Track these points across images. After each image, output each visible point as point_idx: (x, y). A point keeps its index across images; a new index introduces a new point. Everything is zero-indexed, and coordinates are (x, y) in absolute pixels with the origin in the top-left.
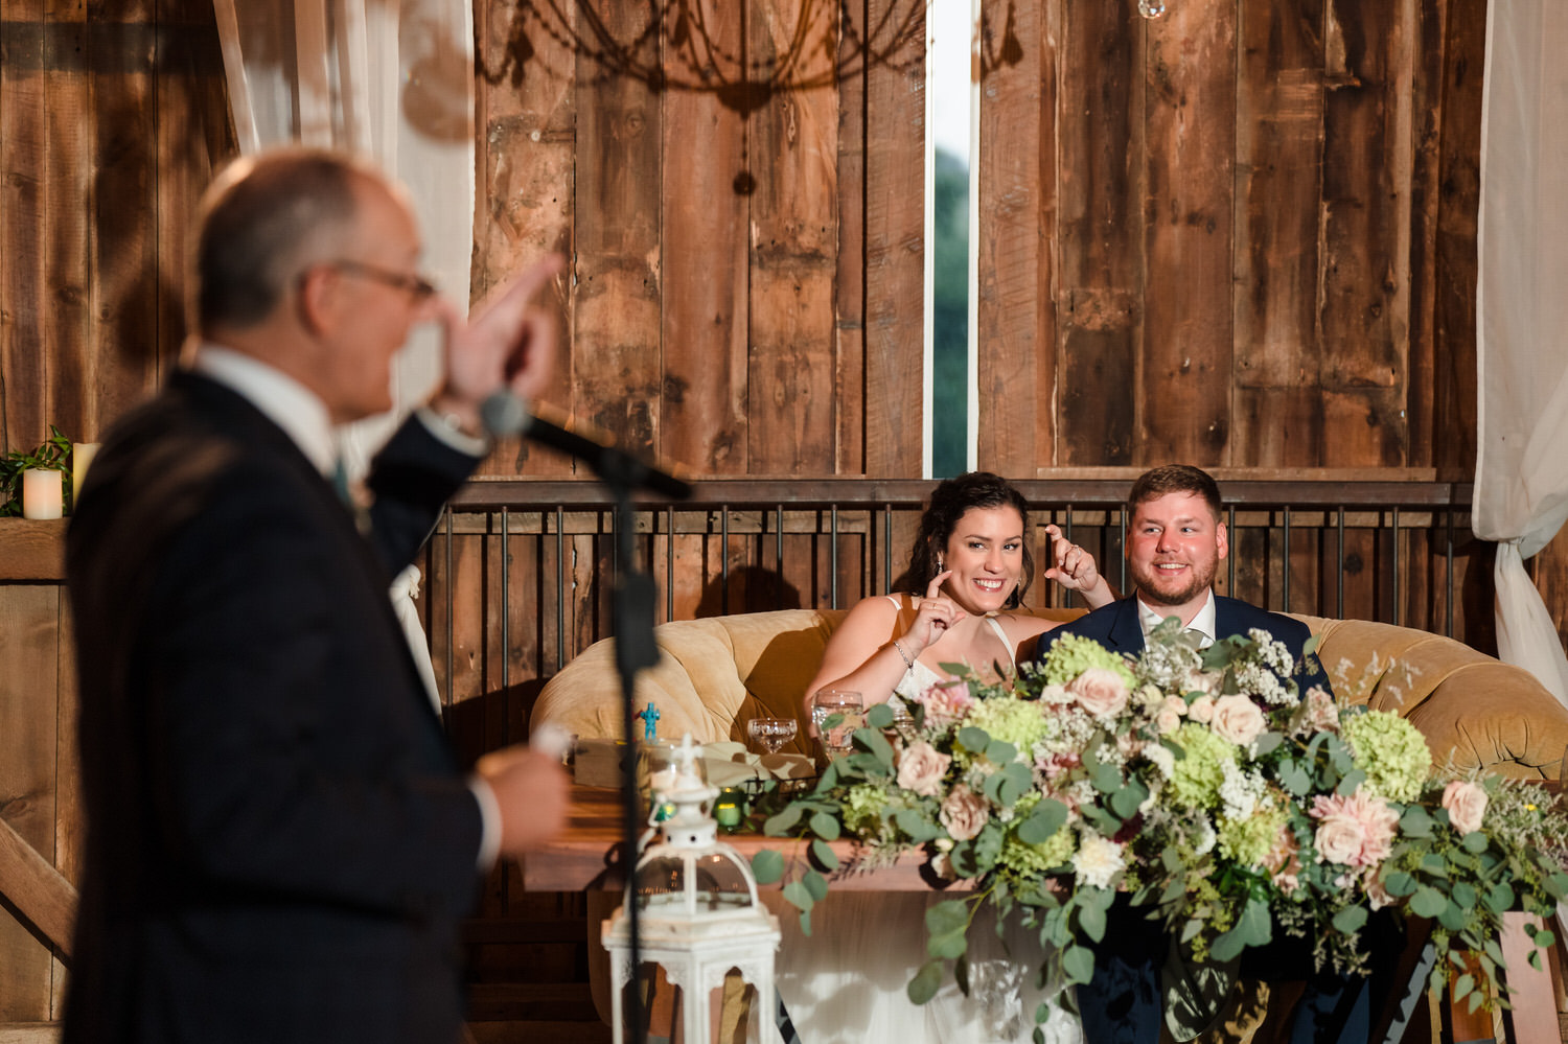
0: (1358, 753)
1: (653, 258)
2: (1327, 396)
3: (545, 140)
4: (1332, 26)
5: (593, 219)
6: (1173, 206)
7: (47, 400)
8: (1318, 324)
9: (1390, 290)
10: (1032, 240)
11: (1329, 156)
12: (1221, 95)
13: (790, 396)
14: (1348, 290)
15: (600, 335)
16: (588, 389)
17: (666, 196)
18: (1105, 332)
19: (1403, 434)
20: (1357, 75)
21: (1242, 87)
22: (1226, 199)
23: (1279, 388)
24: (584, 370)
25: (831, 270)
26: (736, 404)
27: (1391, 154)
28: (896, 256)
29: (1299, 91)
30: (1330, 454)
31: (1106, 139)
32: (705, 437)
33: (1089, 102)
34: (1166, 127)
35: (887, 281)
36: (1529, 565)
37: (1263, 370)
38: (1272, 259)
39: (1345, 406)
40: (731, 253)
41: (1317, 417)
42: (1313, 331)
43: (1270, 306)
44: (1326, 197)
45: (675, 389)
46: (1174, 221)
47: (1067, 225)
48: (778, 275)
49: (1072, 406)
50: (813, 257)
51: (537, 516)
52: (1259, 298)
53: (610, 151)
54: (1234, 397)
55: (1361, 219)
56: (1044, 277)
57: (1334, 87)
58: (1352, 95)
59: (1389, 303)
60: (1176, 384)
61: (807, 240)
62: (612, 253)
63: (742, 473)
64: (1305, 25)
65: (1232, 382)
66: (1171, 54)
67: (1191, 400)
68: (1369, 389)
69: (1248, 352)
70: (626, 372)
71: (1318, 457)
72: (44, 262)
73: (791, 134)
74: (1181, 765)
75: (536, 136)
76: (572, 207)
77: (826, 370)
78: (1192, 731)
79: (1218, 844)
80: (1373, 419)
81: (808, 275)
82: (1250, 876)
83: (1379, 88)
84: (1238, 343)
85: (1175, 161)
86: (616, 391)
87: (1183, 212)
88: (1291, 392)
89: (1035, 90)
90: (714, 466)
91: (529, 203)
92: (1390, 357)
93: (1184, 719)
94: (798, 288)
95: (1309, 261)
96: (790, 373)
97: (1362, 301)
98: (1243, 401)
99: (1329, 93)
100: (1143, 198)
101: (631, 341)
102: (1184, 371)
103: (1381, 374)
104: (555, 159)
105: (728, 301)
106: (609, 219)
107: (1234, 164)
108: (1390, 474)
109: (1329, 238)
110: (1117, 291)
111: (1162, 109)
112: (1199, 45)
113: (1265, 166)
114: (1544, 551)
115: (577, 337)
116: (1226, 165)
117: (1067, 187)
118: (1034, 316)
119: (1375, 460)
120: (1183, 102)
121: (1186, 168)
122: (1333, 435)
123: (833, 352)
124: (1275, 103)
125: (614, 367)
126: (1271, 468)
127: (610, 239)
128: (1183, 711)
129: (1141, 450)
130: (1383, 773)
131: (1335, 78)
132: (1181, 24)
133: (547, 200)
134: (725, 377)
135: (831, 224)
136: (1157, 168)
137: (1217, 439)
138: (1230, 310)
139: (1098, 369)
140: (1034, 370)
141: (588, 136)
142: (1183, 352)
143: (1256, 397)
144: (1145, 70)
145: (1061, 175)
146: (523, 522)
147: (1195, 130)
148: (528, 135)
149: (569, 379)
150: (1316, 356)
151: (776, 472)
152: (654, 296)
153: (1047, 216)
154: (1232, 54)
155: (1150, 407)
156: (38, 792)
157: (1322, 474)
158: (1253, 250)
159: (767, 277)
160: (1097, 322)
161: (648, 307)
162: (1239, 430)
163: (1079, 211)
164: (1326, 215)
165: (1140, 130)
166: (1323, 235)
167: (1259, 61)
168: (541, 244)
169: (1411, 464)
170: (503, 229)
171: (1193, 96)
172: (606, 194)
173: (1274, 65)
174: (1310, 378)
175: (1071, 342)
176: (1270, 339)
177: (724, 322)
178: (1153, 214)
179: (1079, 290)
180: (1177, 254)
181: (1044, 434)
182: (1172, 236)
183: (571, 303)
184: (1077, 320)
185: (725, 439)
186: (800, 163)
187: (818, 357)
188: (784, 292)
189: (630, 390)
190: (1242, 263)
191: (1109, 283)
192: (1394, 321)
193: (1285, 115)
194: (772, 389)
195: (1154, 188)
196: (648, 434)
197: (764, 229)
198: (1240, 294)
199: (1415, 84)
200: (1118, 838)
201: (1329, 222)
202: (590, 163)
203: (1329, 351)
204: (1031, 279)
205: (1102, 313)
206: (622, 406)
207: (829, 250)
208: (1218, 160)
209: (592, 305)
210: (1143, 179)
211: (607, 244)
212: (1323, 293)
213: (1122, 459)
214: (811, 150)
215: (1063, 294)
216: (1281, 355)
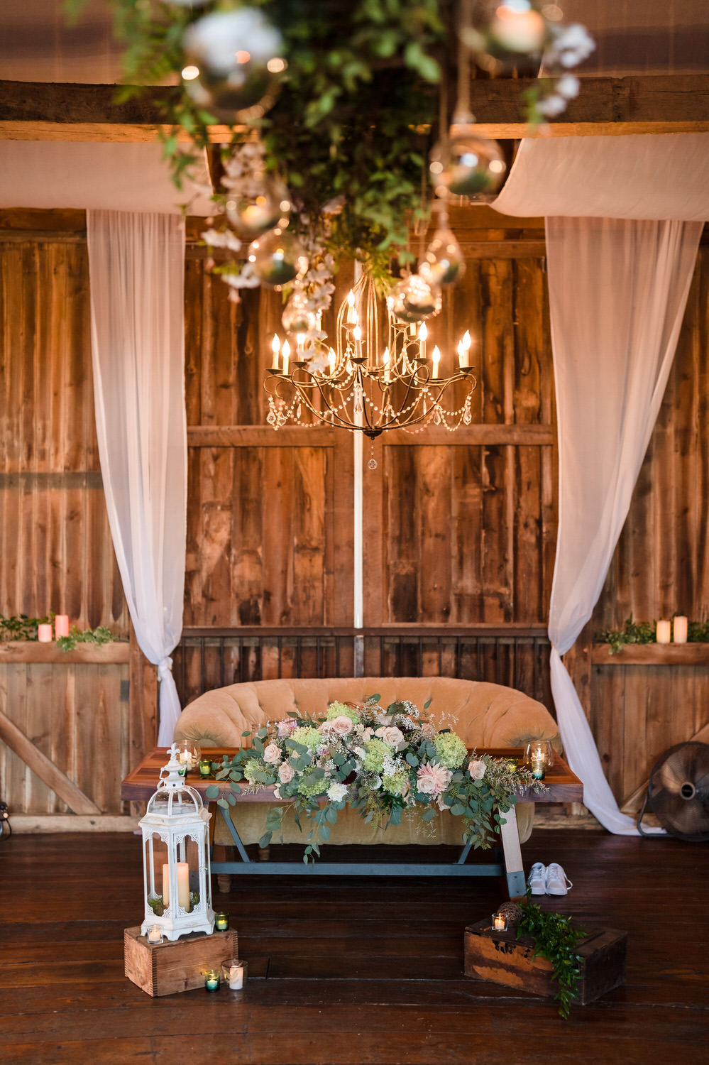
0: (438, 749)
1: (260, 550)
2: (485, 598)
3: (222, 509)
4: (484, 469)
5: (239, 537)
6: (430, 532)
7: (49, 600)
8: (482, 573)
9: (506, 561)
10: (380, 543)
11: (484, 514)
12: (446, 492)
13: (308, 598)
14: (492, 561)
15: (241, 577)
16: (237, 596)
17: (264, 528)
18: (407, 575)
19: (512, 611)
20: (494, 486)
21: (453, 490)
22: (448, 529)
23: (468, 595)
24: (236, 589)
25: (322, 554)
26: (289, 601)
27: (505, 514)
28: (345, 549)
29: (474, 491)
30: (486, 618)
31: (406, 508)
32: (278, 612)
33: (400, 495)
34: (427, 504)
35: (342, 558)
36: (562, 658)
37: (462, 588)
38: (465, 550)
39: (491, 601)
40: (287, 548)
41: (481, 605)
42: (480, 574)
43: (465, 566)
44: (484, 528)
45: (268, 596)
46: (431, 536)
47: (393, 538)
48: (303, 556)
49: (395, 602)
50: (316, 549)
51: (218, 640)
52: (461, 563)
53: (244, 513)
54: (452, 598)
55: (496, 536)
56: (385, 556)
57: (486, 490)
58: (492, 493)
59: (506, 565)
60: (432, 594)
61: (314, 543)
62: (245, 548)
63: (292, 625)
64: (475, 469)
65: (452, 593)
66: (428, 479)
67: (437, 599)
68: (500, 595)
69: (457, 582)
70: (250, 590)
71: (482, 619)
72: (48, 553)
73: (308, 507)
74: (368, 755)
75: (219, 508)
76: (231, 533)
77: (321, 588)
78: (375, 741)
79: (382, 785)
80: (501, 605)
81: (314, 556)
82: (394, 797)
83: (501, 491)
84: (454, 579)
85: (430, 516)
86: (246, 596)
87: (434, 533)
88: (472, 596)
89: (380, 491)
90: (281, 623)
91: (217, 531)
92: (506, 584)
93: (372, 737)
94: (311, 560)
95: (478, 551)
96: (308, 590)
97: (496, 565)
98: (456, 599)
99: (484, 493)
100: (420, 528)
101: (252, 579)
102: (435, 589)
103: (504, 590)
104: (225, 516)
105: (286, 564)
106: (244, 536)
107: (451, 516)
108: (507, 626)
109: (485, 542)
110: (411, 561)
111: (426, 498)
112: (438, 475)
113: (462, 517)
114: (567, 653)
115: (234, 578)
116: (448, 517)
117: (393, 524)
118: (381, 570)
119: (502, 620)
120: (433, 495)
121: (435, 518)
122: (487, 612)
123: (323, 582)
124: (465, 496)
125: (246, 588)
126: (466, 624)
127: (245, 543)
128: (373, 733)
129: (420, 617)
130: (447, 757)
131: (486, 487)
132: (432, 469)
133: (223, 530)
134: (285, 591)
135: (323, 538)
136: (424, 518)
137: (446, 613)
138: (450, 567)
139: (405, 588)
140: (381, 588)
141: (237, 508)
142: (434, 583)
143: (460, 598)
144: (420, 484)
145: (391, 521)
146: (213, 642)
147: (437, 505)
148: (216, 508)
149: (230, 592)
150: (481, 584)
151: (303, 625)
152: (260, 563)
153: (385, 535)
154: (450, 478)
155: (423, 603)
156: (46, 734)
157: (483, 625)
158: (458, 547)
159: (300, 556)
160: (404, 572)
161: (258, 567)
162: (454, 610)
163: (397, 533)
164: (483, 535)
165: (418, 505)
166: (483, 541)
167: (460, 481)
168: (221, 545)
169: (515, 621)
170: (207, 540)
171: (436, 493)
172: (243, 527)
173: (465, 482)
174: (479, 592)
175: (395, 579)
176: (465, 578)
177: (285, 572)
178: (423, 534)
179: (398, 561)
180: (432, 548)
181: (385, 611)
182: (430, 542)
183: (231, 566)
184: (397, 571)
185: (286, 613)
186: (311, 517)
187: (318, 584)
188: (306, 562)
189: (252, 596)
190: (455, 551)
191: (408, 558)
192: (508, 573)
193: (469, 500)
194: (302, 596)
195: (423, 525)
196: (258, 611)
197: (299, 540)
198: (454, 562)
199: (514, 490)
200: (345, 782)
201: (485, 537)
202: (238, 517)
203: (485, 582)
204: (380, 557)
205: (406, 568)
206: (249, 602)
207: (322, 547)
208: (446, 515)
209: (238, 567)
210: (419, 522)
211: (243, 545)
212: (483, 562)
213: (413, 620)
214: (315, 512)
215: (392, 562)
216: (469, 583)
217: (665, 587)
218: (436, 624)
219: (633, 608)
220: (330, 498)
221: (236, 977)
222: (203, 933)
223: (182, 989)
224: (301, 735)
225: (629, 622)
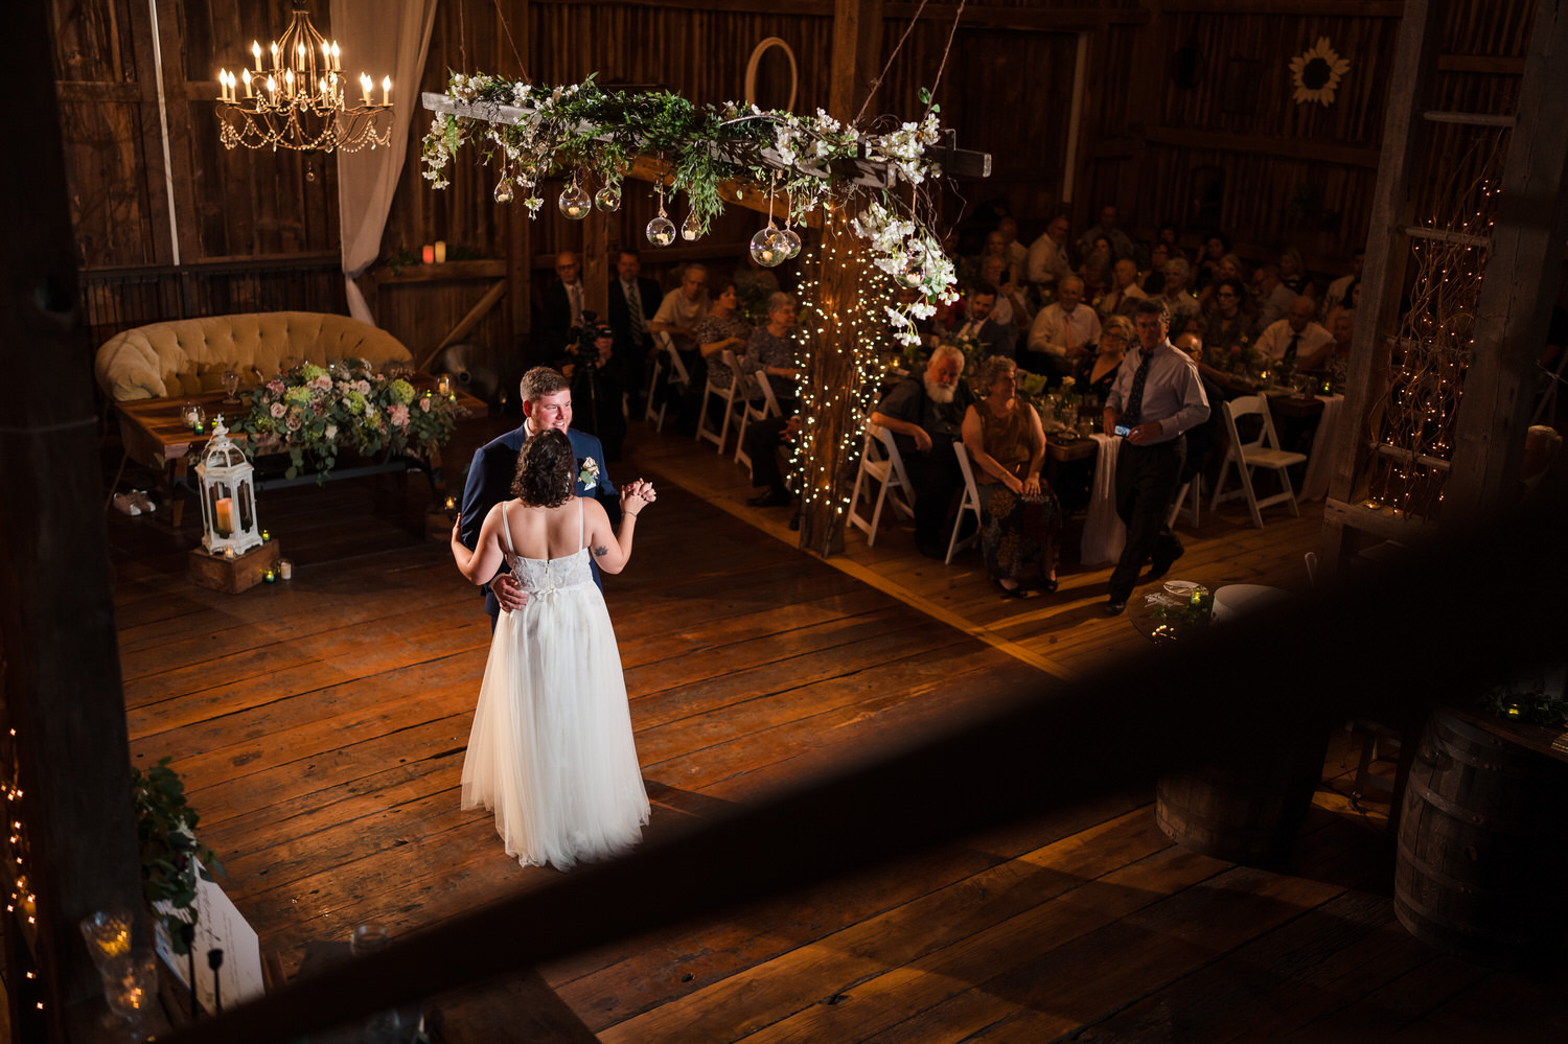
2: (282, 232)
8: (278, 211)
9: (298, 201)
10: (190, 189)
13: (128, 240)
14: (286, 201)
18: (214, 216)
19: (305, 242)
22: (248, 175)
23: (268, 231)
25: (138, 201)
27: (295, 161)
30: (285, 250)
35: (156, 204)
36: (354, 282)
37: (263, 226)
38: (263, 193)
39: (287, 235)
41: (279, 238)
42: (276, 213)
43: (263, 207)
46: (232, 181)
48: (120, 202)
49: (206, 238)
50: (131, 196)
52: (260, 204)
54: (255, 234)
55: (287, 179)
56: (194, 200)
59: (298, 204)
60: (237, 231)
61: (128, 191)
63: (115, 265)
65: (254, 229)
67: (242, 235)
68: (294, 230)
69: (258, 221)
71: (281, 251)
73: (119, 157)
74: (351, 402)
77: (139, 231)
78: (353, 393)
79: (365, 424)
80: (296, 238)
81: (130, 202)
84: (255, 218)
85: (230, 163)
87: (234, 178)
88: (271, 232)
89: (186, 143)
92: (299, 220)
93: (349, 389)
94: (127, 206)
95: (274, 193)
96: (127, 233)
97: (290, 204)
98: (258, 235)
102: (239, 227)
103: (297, 225)
108: (302, 255)
109: (279, 185)
110: (217, 203)
113: (259, 164)
116: (247, 164)
118: (193, 213)
119: (298, 251)
121: (234, 165)
122: (285, 244)
123: (140, 225)
126: (268, 256)
129: (228, 251)
135: (136, 186)
136: (225, 166)
137: (251, 247)
138: (251, 208)
139: (213, 228)
140: (193, 229)
142: (238, 222)
143: (261, 234)
150: (278, 221)
151: (126, 265)
153: (193, 182)
155: (230, 237)
157: (283, 256)
158: (257, 190)
159: (116, 203)
160: (212, 213)
162: (257, 245)
164: (277, 179)
169: (308, 251)
174: (277, 227)
175: (204, 220)
176: (264, 216)
179: (205, 204)
180: (234, 192)
181: (198, 249)
182: (232, 187)
184: (205, 213)
186: (123, 166)
187: (135, 228)
188: (122, 207)
190: (254, 194)
191: (214, 201)
192: (300, 210)
194: (121, 238)
197: (113, 188)
198: (254, 203)
201: (279, 181)
203: (281, 219)
204: (191, 201)
205: (213, 210)
207: (136, 194)
212: (278, 202)
213: (223, 254)
214: (126, 162)
215: (200, 205)
216: (267, 221)
217: (426, 219)
218: (243, 257)
219: (403, 236)
220: (141, 151)
221: (286, 570)
222: (258, 545)
223: (251, 585)
224: (294, 393)
225: (401, 247)
